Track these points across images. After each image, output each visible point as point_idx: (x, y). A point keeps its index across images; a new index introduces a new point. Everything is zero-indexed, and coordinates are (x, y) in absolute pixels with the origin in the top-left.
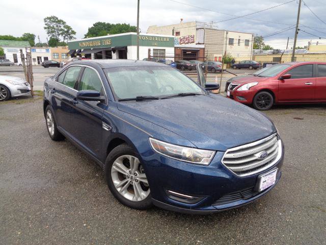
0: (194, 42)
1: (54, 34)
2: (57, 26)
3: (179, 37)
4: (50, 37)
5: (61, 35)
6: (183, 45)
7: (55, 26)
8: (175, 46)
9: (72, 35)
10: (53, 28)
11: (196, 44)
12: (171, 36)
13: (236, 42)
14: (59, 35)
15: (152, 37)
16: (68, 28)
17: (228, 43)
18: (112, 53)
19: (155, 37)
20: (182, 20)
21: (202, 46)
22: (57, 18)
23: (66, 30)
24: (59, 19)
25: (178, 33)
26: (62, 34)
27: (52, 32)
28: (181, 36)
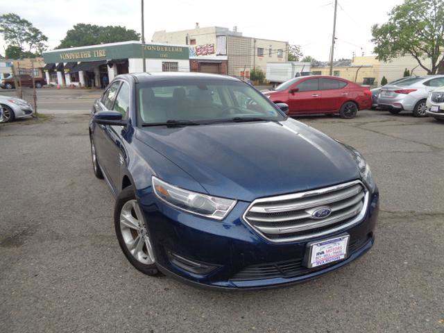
0: (213, 53)
1: (14, 40)
2: (19, 29)
3: (194, 46)
4: (8, 44)
5: (25, 42)
6: (201, 57)
7: (15, 29)
8: (190, 58)
9: (42, 42)
10: (13, 31)
11: (217, 55)
12: (185, 45)
13: (265, 52)
14: (22, 41)
15: (160, 46)
16: (37, 31)
17: (256, 54)
18: (108, 67)
19: (164, 47)
20: (197, 24)
21: (225, 58)
22: (18, 18)
23: (32, 34)
24: (21, 19)
25: (193, 41)
26: (27, 40)
27: (12, 37)
28: (198, 45)
